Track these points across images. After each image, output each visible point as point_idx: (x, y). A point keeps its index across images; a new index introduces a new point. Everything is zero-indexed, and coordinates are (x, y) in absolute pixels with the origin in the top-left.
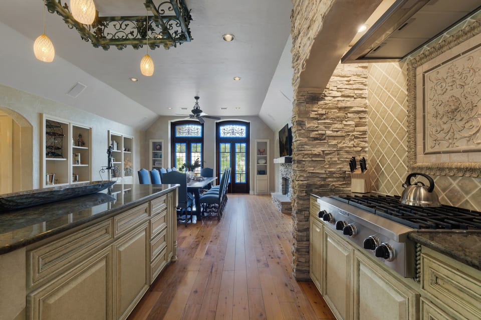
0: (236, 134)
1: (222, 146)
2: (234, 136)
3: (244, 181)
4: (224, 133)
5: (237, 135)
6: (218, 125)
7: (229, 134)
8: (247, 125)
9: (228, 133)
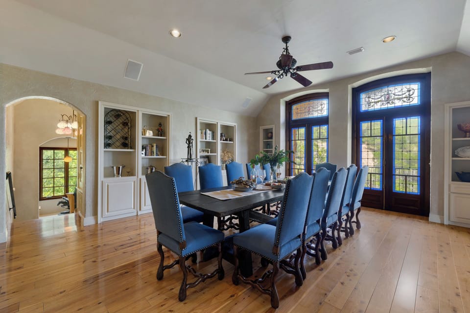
0: (396, 101)
1: (365, 126)
2: (390, 106)
3: (414, 188)
4: (369, 103)
5: (398, 103)
6: (357, 92)
7: (379, 104)
8: (424, 79)
9: (376, 103)
